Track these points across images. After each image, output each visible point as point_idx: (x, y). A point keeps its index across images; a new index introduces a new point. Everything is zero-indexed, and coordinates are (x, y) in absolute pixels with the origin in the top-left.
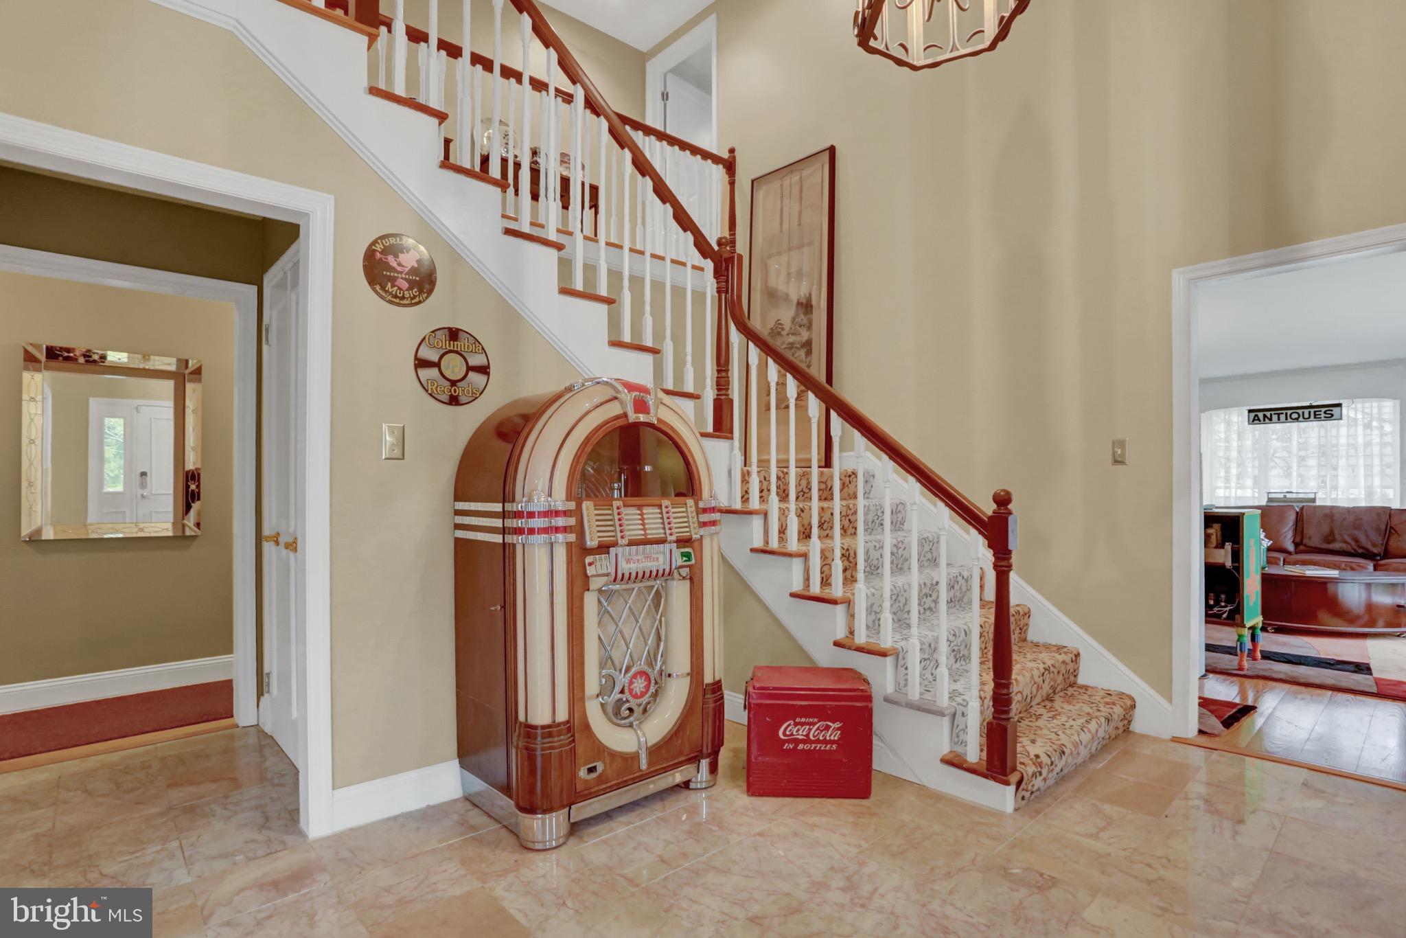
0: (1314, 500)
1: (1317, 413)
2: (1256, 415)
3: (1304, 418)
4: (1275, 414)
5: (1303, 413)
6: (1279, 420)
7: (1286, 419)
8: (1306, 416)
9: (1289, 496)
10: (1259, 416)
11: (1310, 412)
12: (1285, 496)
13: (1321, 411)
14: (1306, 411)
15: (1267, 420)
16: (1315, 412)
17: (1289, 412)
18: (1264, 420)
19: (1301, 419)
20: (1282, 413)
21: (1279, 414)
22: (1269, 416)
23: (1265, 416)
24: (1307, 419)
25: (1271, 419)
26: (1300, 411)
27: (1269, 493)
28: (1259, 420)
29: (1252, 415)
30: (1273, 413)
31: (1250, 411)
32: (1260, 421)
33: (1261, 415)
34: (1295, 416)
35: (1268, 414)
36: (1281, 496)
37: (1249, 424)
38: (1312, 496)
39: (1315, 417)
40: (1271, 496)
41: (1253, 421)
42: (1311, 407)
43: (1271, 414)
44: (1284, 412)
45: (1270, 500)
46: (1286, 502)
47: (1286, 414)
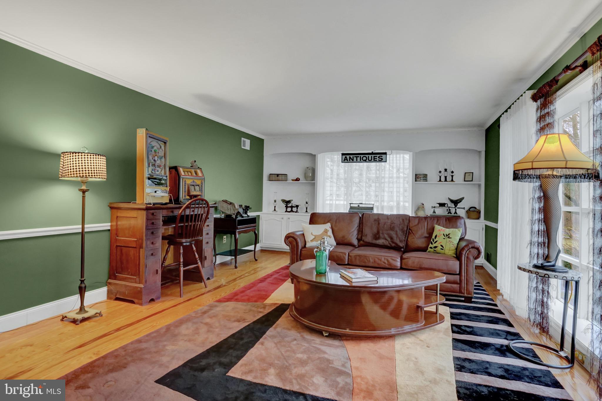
0: (372, 209)
1: (375, 157)
2: (346, 157)
3: (369, 160)
4: (355, 157)
5: (368, 157)
6: (357, 160)
7: (360, 160)
8: (370, 159)
9: (361, 205)
10: (348, 158)
11: (372, 157)
12: (359, 206)
13: (377, 156)
14: (370, 156)
15: (351, 161)
16: (374, 157)
17: (362, 156)
18: (350, 160)
19: (367, 161)
20: (359, 157)
21: (357, 157)
23: (350, 158)
24: (370, 161)
25: (353, 160)
26: (367, 156)
27: (350, 204)
28: (347, 160)
29: (344, 157)
30: (354, 156)
31: (343, 154)
32: (348, 161)
33: (348, 157)
34: (365, 158)
35: (352, 156)
36: (357, 206)
37: (342, 162)
38: (372, 206)
39: (374, 160)
40: (352, 205)
41: (344, 161)
42: (372, 153)
43: (353, 157)
44: (359, 156)
45: (351, 208)
46: (358, 209)
47: (360, 157)
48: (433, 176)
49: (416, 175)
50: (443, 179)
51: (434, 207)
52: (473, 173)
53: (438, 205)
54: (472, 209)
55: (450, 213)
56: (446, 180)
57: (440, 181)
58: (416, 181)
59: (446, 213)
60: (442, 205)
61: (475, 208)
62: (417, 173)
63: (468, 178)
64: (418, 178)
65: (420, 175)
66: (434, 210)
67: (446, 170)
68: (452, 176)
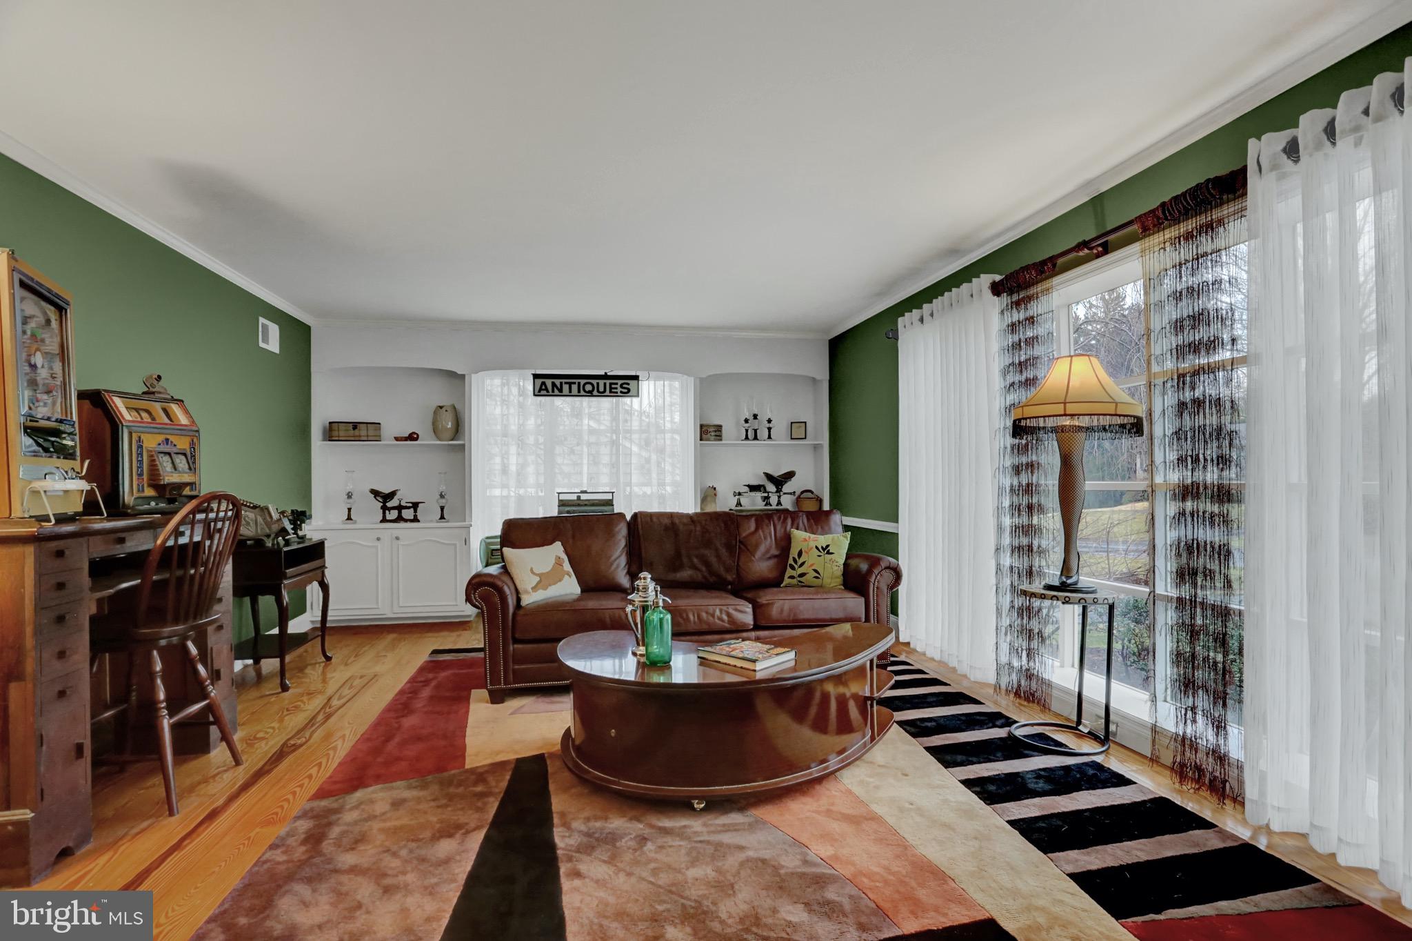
0: (609, 503)
1: (613, 386)
2: (543, 383)
3: (598, 391)
4: (566, 383)
5: (598, 384)
6: (570, 391)
7: (579, 391)
8: (601, 389)
9: (584, 497)
10: (548, 385)
11: (605, 384)
12: (579, 498)
13: (617, 384)
14: (601, 382)
15: (556, 392)
16: (611, 384)
17: (583, 382)
18: (553, 391)
19: (595, 393)
20: (575, 383)
21: (570, 384)
22: (559, 386)
23: (554, 385)
24: (602, 394)
25: (561, 390)
26: (594, 382)
27: (559, 493)
28: (546, 389)
29: (539, 382)
30: (564, 381)
31: (536, 376)
32: (548, 392)
33: (549, 382)
34: (588, 388)
35: (558, 382)
36: (574, 497)
37: (535, 395)
38: (609, 497)
39: (611, 392)
40: (563, 497)
41: (539, 391)
42: (606, 377)
43: (561, 383)
44: (577, 381)
45: (562, 504)
46: (579, 505)
47: (579, 383)
48: (732, 430)
49: (702, 426)
50: (751, 434)
51: (740, 494)
52: (805, 423)
53: (747, 489)
54: (805, 495)
55: (768, 504)
56: (756, 438)
57: (747, 438)
58: (701, 440)
59: (760, 505)
60: (753, 488)
61: (812, 492)
62: (704, 423)
63: (798, 432)
64: (707, 432)
65: (708, 426)
66: (739, 500)
67: (755, 417)
68: (769, 429)
